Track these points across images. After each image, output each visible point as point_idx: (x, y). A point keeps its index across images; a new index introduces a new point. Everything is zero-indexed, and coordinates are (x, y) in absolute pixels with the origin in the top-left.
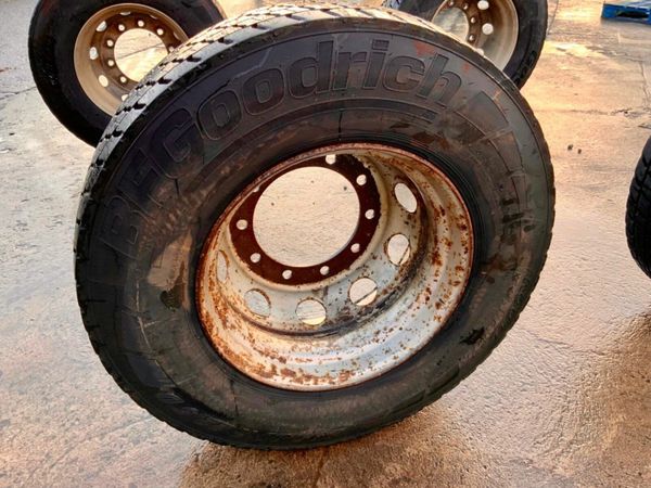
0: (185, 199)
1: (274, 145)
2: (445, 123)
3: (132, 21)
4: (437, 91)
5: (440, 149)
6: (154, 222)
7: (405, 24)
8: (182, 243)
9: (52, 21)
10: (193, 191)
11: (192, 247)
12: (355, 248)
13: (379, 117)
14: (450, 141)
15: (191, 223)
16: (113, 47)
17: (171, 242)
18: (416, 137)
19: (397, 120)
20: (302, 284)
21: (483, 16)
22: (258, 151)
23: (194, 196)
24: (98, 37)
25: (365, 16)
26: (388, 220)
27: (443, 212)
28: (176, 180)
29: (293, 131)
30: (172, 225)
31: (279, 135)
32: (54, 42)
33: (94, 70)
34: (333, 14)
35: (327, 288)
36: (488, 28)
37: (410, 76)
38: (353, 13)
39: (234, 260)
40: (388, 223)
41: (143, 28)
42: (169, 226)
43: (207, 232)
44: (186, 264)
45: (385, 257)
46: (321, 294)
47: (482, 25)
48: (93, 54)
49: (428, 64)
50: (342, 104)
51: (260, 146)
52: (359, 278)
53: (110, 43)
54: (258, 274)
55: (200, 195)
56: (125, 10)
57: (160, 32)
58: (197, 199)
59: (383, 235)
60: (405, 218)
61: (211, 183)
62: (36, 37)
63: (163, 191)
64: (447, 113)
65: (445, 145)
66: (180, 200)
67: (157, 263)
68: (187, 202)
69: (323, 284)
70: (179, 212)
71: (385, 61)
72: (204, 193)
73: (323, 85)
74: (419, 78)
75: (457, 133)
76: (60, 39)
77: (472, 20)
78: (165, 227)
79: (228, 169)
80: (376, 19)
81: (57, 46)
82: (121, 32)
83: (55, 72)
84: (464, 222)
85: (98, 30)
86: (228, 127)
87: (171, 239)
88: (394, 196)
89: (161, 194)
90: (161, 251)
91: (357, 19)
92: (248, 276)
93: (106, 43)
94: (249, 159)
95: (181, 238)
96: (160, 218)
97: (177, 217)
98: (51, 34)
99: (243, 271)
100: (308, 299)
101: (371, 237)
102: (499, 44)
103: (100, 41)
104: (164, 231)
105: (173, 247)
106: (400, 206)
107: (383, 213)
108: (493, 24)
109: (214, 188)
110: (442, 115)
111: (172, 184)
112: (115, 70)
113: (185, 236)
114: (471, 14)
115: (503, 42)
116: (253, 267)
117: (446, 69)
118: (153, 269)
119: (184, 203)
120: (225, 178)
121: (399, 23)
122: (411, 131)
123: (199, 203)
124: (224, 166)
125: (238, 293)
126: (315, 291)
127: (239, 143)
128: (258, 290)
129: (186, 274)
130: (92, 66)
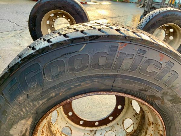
0: (31, 104)
1: (79, 87)
2: (165, 94)
3: (61, 15)
4: (165, 78)
5: (160, 103)
6: (15, 110)
7: (156, 44)
8: (27, 120)
9: (37, 11)
10: (35, 101)
11: (32, 122)
12: (111, 118)
13: (134, 85)
14: (166, 101)
15: (33, 113)
16: (54, 22)
17: (22, 119)
18: (150, 96)
19: (142, 87)
20: (87, 127)
21: (171, 34)
22: (70, 89)
23: (35, 103)
24: (50, 18)
25: (137, 37)
26: (127, 111)
27: (153, 124)
28: (28, 95)
29: (89, 83)
30: (24, 113)
31: (81, 84)
32: (37, 17)
33: (47, 27)
34: (121, 33)
35: (96, 131)
36: (171, 38)
37: (154, 69)
38: (131, 34)
39: (61, 113)
40: (126, 112)
41: (64, 18)
42: (22, 113)
43: (40, 117)
44: (29, 129)
45: (122, 126)
46: (93, 133)
47: (169, 36)
48: (48, 22)
49: (164, 65)
50: (116, 76)
51: (72, 87)
52: (110, 130)
53: (54, 20)
54: (70, 120)
55: (38, 103)
56: (60, 12)
57: (69, 20)
58: (37, 104)
59: (123, 116)
60: (134, 114)
61: (45, 99)
62: (32, 15)
63: (21, 98)
64: (168, 89)
65: (163, 102)
66: (28, 103)
67: (15, 126)
68: (32, 105)
69: (95, 129)
70: (27, 108)
71: (143, 60)
72: (41, 102)
73: (108, 66)
74: (158, 71)
75: (170, 98)
76: (38, 17)
77: (167, 34)
78: (20, 113)
79: (54, 94)
80: (142, 39)
81: (37, 18)
82: (57, 18)
83: (35, 26)
84: (162, 133)
85: (51, 16)
86: (57, 76)
87: (23, 118)
88: (131, 103)
89: (20, 99)
90: (17, 122)
91: (133, 37)
92: (65, 120)
93: (52, 20)
94: (65, 92)
95: (27, 119)
96: (18, 109)
97: (26, 110)
98: (36, 14)
99: (64, 118)
100: (88, 134)
101: (118, 116)
102: (174, 44)
103: (51, 19)
104: (19, 115)
105: (23, 121)
106: (133, 108)
107: (125, 108)
108: (173, 37)
109: (46, 101)
110: (165, 89)
111: (26, 96)
112: (53, 28)
113: (29, 118)
114: (167, 32)
115: (176, 43)
116: (69, 117)
117: (172, 69)
118: (12, 129)
119: (30, 105)
120: (52, 97)
121: (154, 43)
122: (148, 93)
123: (38, 106)
124: (53, 92)
125: (59, 128)
126: (91, 131)
127: (61, 84)
128: (68, 127)
129: (28, 132)
130: (47, 26)
